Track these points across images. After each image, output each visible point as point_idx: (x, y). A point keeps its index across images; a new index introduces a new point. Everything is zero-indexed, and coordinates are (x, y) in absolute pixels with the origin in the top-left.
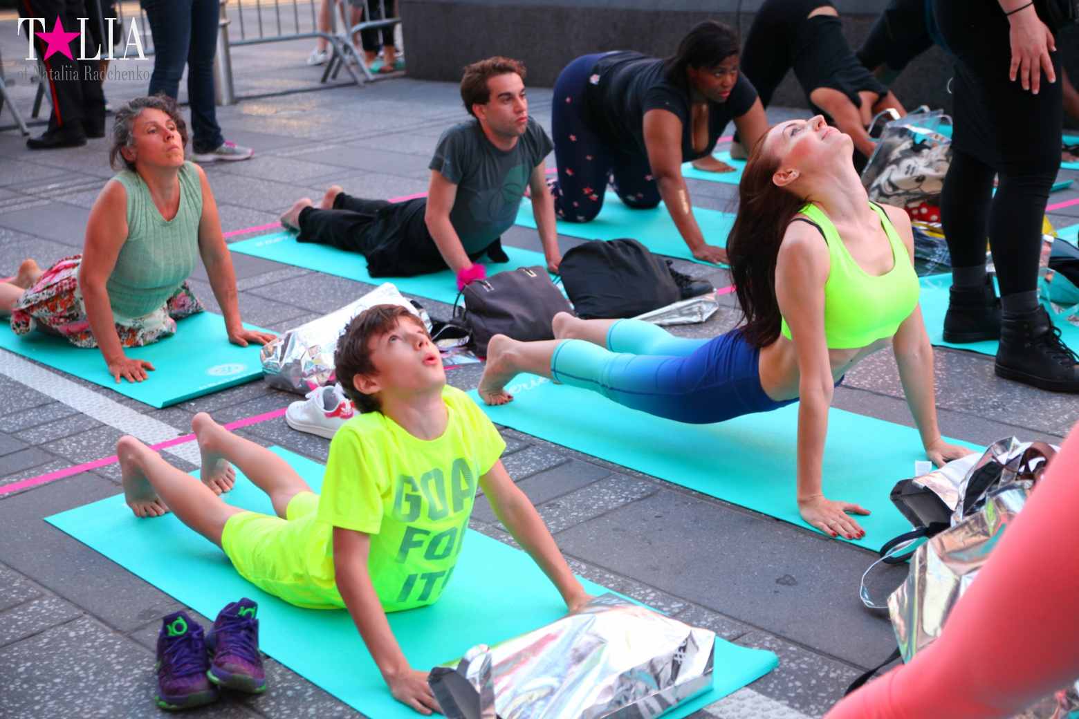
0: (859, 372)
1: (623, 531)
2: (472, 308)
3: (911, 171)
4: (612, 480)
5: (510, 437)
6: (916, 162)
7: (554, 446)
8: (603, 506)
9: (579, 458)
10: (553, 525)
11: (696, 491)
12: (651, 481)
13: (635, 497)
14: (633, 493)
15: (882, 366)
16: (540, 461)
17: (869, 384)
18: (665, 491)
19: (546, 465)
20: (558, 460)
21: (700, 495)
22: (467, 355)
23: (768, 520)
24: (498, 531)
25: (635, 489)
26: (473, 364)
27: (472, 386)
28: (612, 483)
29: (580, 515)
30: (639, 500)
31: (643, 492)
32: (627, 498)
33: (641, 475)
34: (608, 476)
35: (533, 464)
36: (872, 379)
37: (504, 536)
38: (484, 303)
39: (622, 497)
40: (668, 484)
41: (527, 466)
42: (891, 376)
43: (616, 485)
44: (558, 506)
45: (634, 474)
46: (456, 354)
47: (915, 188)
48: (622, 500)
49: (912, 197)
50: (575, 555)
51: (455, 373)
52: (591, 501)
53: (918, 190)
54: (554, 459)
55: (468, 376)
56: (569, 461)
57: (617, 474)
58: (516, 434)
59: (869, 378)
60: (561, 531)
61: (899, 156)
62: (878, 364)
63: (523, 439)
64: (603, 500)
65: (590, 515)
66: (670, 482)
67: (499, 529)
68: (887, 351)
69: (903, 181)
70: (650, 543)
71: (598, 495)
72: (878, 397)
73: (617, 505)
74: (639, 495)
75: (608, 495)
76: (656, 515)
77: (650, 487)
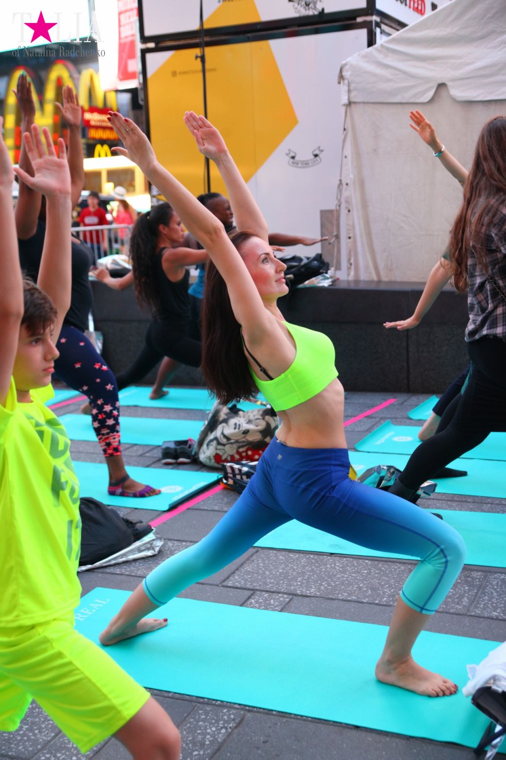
0: (302, 583)
3: (238, 427)
4: (200, 712)
6: (239, 421)
8: (213, 740)
11: (275, 711)
13: (231, 725)
14: (228, 722)
15: (313, 575)
17: (318, 592)
18: (249, 715)
21: (281, 714)
23: (351, 729)
25: (225, 717)
28: (202, 715)
29: (201, 753)
30: (236, 727)
31: (234, 720)
32: (226, 728)
33: (219, 702)
34: (194, 709)
36: (315, 586)
39: (222, 728)
40: (248, 708)
42: (325, 582)
43: (206, 716)
45: (214, 702)
47: (242, 438)
48: (223, 731)
49: (241, 444)
52: (199, 736)
53: (244, 439)
57: (199, 705)
59: (313, 587)
61: (225, 417)
62: (308, 573)
64: (209, 734)
65: (209, 751)
68: (305, 562)
69: (233, 434)
71: (200, 729)
72: (333, 601)
73: (223, 736)
74: (232, 722)
75: (208, 727)
76: (262, 741)
77: (236, 713)
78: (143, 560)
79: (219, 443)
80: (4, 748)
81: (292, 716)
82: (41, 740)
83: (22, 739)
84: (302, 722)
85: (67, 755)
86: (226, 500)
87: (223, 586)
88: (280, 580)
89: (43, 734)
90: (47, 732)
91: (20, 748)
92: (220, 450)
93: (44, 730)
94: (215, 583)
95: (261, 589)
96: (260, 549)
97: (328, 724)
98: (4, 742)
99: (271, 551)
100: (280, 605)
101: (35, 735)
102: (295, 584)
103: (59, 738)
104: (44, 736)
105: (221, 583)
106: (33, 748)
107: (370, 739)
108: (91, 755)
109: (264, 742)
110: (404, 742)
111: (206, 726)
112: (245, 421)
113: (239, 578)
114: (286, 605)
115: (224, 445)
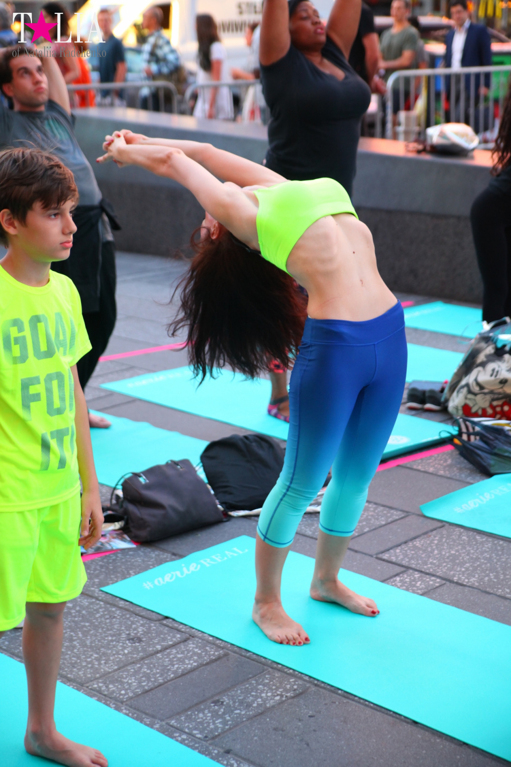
0: (467, 569)
1: (283, 731)
2: (129, 498)
3: (495, 374)
4: (267, 676)
5: (171, 628)
6: (499, 367)
7: (211, 638)
8: (262, 704)
9: (235, 652)
10: (220, 723)
11: (341, 690)
12: (301, 678)
13: (288, 695)
14: (288, 691)
15: (486, 564)
16: (200, 654)
17: (477, 582)
18: (313, 689)
19: (206, 659)
20: (216, 653)
21: (345, 694)
22: (123, 539)
23: (408, 723)
24: (172, 728)
25: (288, 686)
26: (129, 549)
27: (131, 572)
28: (267, 679)
29: (243, 713)
30: (292, 698)
31: (295, 690)
32: (282, 696)
33: (291, 671)
34: (263, 672)
35: (195, 658)
36: (479, 576)
37: (177, 735)
38: (140, 494)
39: (278, 695)
40: (316, 682)
41: (190, 658)
42: (495, 574)
43: (270, 682)
44: (222, 702)
45: (286, 670)
46: (114, 538)
47: (499, 389)
48: (278, 698)
49: (496, 396)
50: (243, 756)
51: (114, 557)
52: (251, 698)
53: (501, 390)
54: (214, 653)
55: (127, 561)
56: (226, 655)
57: (270, 669)
58: (176, 625)
59: (477, 576)
60: (228, 730)
61: (485, 359)
62: (482, 561)
63: (183, 630)
64: (261, 697)
65: (251, 713)
66: (318, 680)
67: (172, 726)
68: (488, 548)
69: (488, 382)
70: (308, 745)
71: (256, 692)
72: (487, 595)
73: (274, 702)
74: (292, 692)
75: (265, 691)
76: (309, 714)
77: (301, 685)
78: (309, 515)
79: (470, 392)
80: (66, 669)
81: (356, 698)
82: (102, 670)
83: (86, 666)
84: (362, 706)
85: (118, 688)
86: (449, 461)
87: (377, 558)
88: (445, 562)
89: (107, 665)
90: (112, 664)
91: (80, 673)
92: (470, 399)
93: (110, 662)
94: (370, 553)
95: (415, 568)
96: (447, 525)
97: (387, 714)
98: (69, 665)
99: (457, 529)
100: (425, 588)
101: (100, 664)
102: (459, 569)
103: (120, 672)
104: (107, 667)
105: (377, 554)
106: (92, 676)
107: (420, 736)
108: (140, 693)
109: (310, 717)
110: (453, 746)
111: (264, 690)
112: (507, 367)
113: (401, 552)
114: (431, 590)
115: (475, 394)
